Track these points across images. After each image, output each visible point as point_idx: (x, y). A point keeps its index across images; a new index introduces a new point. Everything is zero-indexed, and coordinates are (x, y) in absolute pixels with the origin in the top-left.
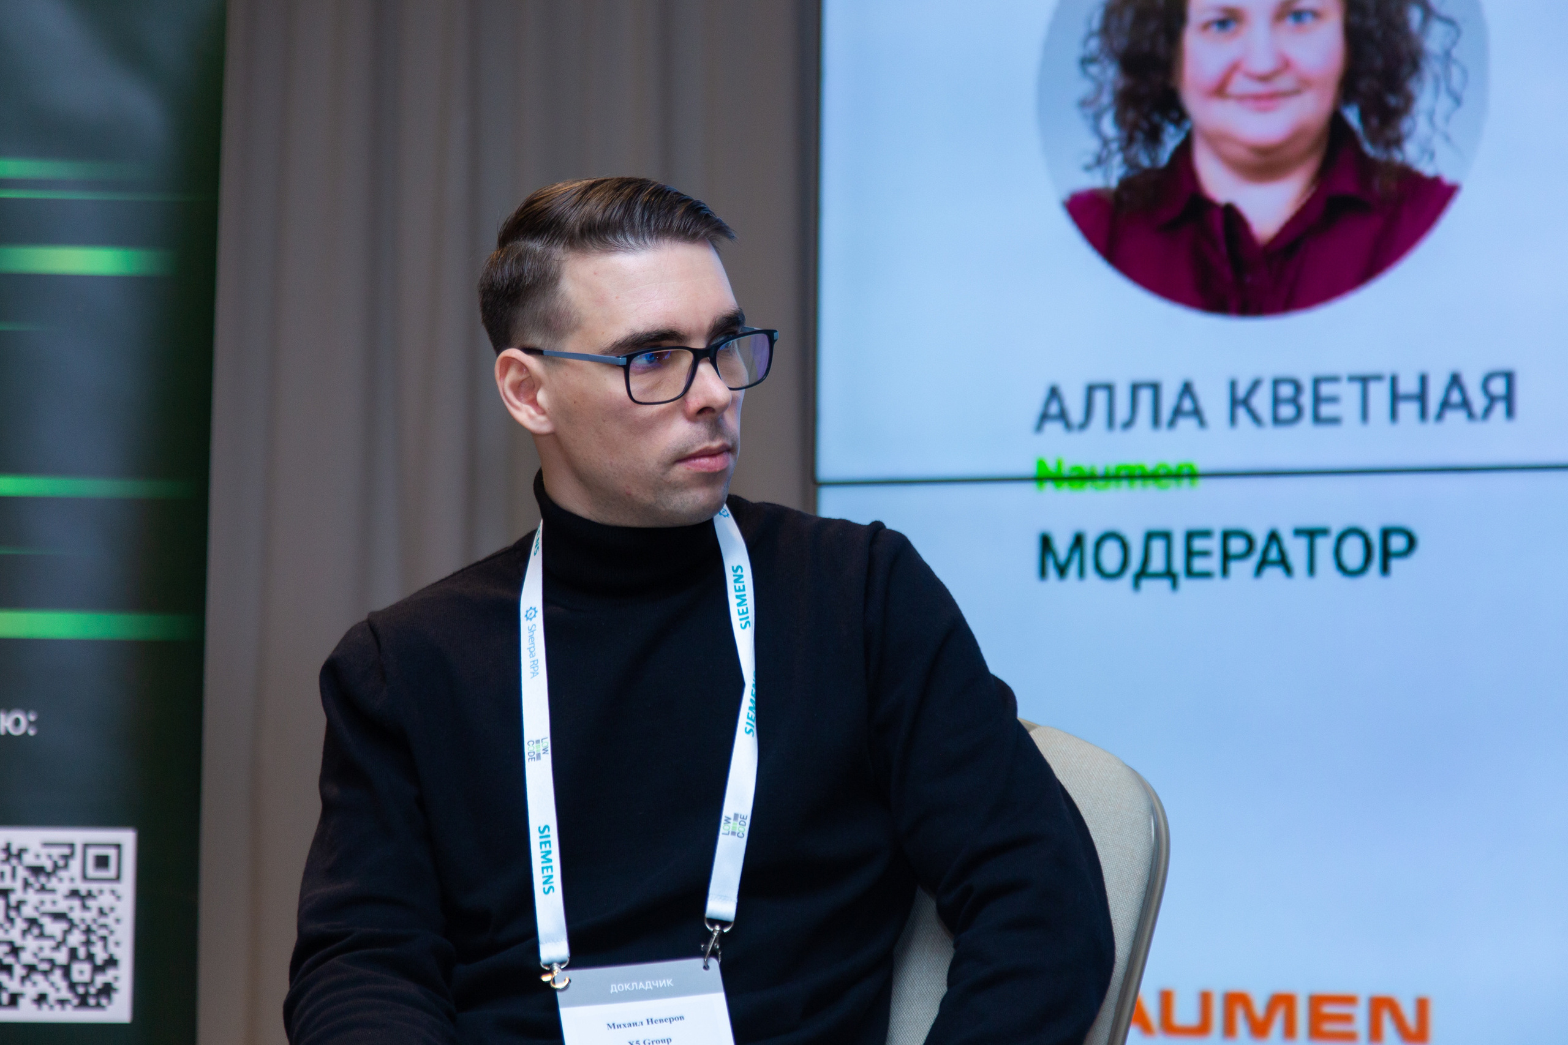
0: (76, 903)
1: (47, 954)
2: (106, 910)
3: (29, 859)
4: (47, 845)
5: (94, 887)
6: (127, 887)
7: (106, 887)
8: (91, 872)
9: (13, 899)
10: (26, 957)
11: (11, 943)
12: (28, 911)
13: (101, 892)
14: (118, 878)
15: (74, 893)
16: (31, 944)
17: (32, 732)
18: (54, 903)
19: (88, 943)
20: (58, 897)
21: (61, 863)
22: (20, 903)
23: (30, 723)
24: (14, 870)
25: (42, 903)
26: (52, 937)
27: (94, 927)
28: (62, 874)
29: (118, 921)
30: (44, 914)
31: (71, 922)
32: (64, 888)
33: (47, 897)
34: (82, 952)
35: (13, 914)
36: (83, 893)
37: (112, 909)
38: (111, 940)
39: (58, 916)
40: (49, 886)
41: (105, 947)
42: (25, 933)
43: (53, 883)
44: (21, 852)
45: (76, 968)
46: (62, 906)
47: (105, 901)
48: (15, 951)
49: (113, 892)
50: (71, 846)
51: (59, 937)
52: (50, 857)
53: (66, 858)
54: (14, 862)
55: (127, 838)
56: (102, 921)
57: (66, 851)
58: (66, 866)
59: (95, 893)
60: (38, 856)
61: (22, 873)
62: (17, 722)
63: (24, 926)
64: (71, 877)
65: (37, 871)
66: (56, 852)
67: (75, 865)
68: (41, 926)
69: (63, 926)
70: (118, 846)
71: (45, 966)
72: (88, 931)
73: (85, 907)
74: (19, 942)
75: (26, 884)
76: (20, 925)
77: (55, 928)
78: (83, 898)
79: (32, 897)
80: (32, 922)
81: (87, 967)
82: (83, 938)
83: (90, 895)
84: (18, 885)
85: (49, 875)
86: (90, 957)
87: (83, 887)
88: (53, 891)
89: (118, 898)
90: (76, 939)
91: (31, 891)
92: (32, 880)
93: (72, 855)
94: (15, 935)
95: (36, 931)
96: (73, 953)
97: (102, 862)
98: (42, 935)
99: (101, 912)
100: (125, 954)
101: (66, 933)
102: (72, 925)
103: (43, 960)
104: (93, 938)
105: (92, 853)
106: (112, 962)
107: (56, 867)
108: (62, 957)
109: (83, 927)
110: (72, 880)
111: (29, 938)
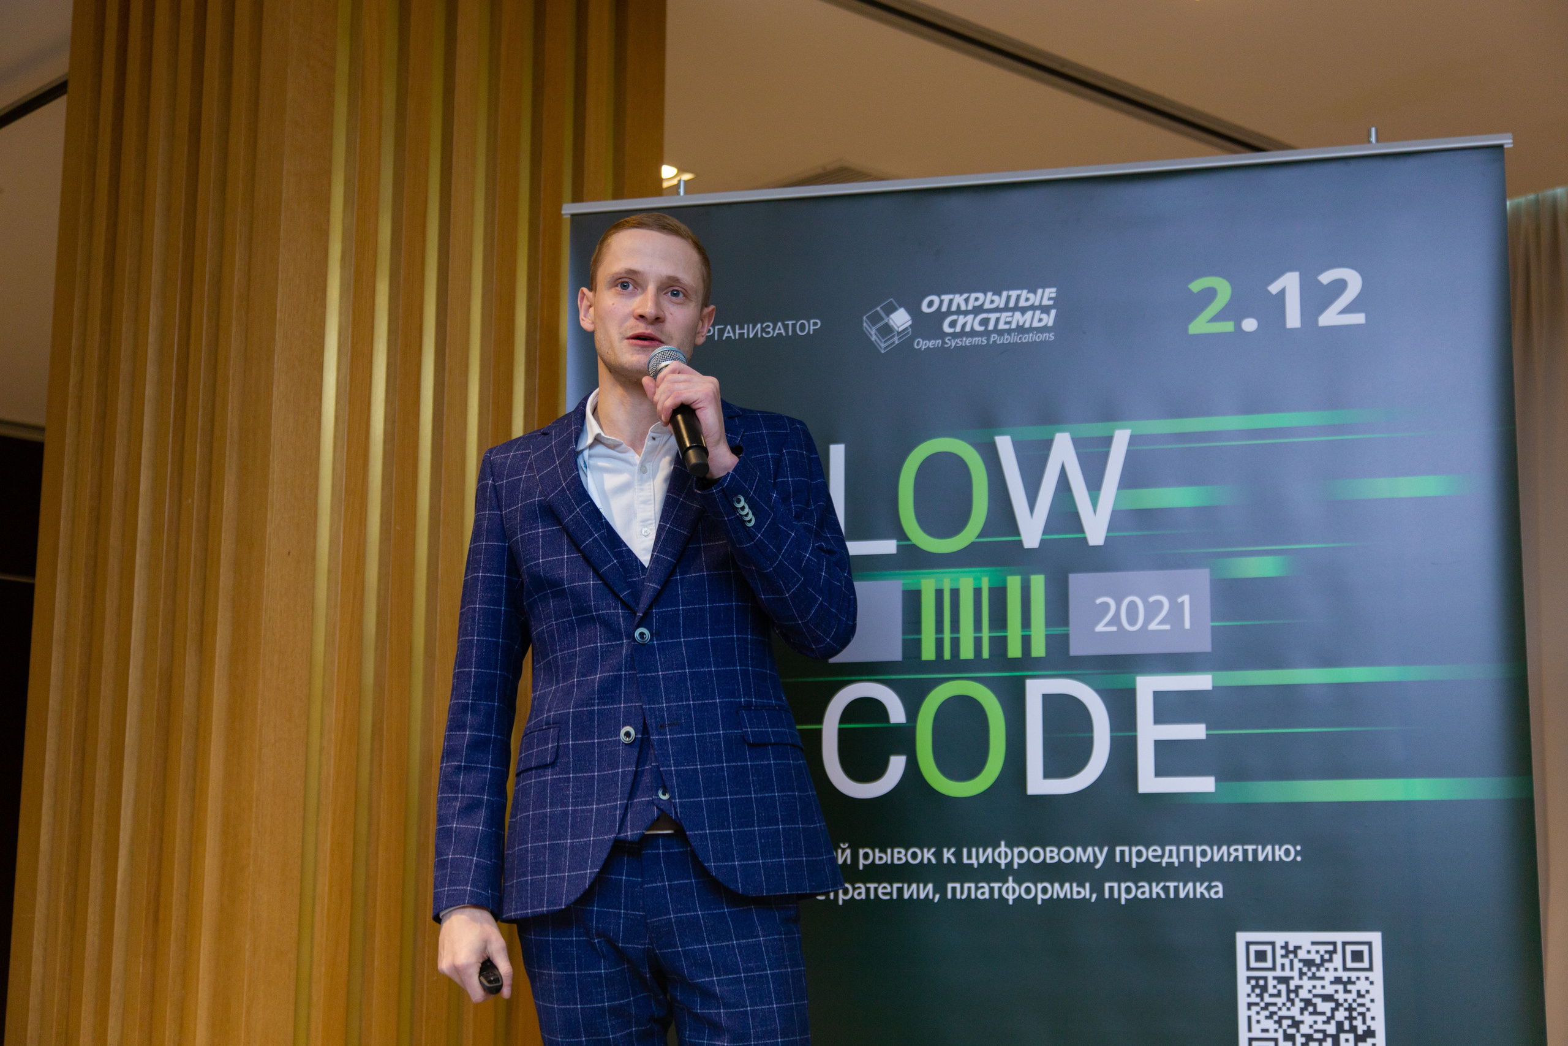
0: (1340, 988)
1: (1320, 1026)
2: (1363, 992)
3: (1302, 955)
4: (1313, 943)
5: (1353, 975)
6: (1378, 975)
7: (1362, 975)
8: (1350, 964)
9: (1292, 985)
10: (1305, 1029)
11: (1292, 1018)
12: (1304, 994)
13: (1358, 978)
14: (1370, 969)
15: (1338, 980)
16: (1308, 1019)
17: (1299, 859)
18: (1323, 987)
19: (1351, 1018)
20: (1326, 983)
21: (1327, 957)
22: (1299, 987)
23: (1297, 853)
24: (1291, 961)
25: (1314, 987)
26: (1323, 1014)
27: (1354, 1005)
28: (1327, 965)
29: (1372, 1001)
30: (1315, 996)
31: (1336, 1001)
32: (1330, 976)
33: (1318, 983)
34: (1347, 1026)
35: (1292, 996)
36: (1345, 979)
37: (1368, 992)
38: (1368, 1015)
39: (1327, 998)
40: (1318, 974)
41: (1364, 1022)
42: (1302, 1010)
43: (1322, 973)
44: (1297, 948)
45: (1343, 1036)
46: (1330, 990)
47: (1362, 985)
48: (1296, 1024)
49: (1367, 978)
50: (1334, 944)
51: (1329, 1014)
52: (1317, 952)
53: (1331, 953)
54: (1291, 956)
55: (1376, 938)
56: (1360, 1001)
57: (1330, 948)
58: (1330, 960)
59: (1353, 979)
60: (1309, 952)
61: (1297, 965)
62: (1287, 853)
63: (1302, 1005)
64: (1334, 968)
65: (1309, 963)
66: (1322, 949)
67: (1338, 958)
68: (1315, 1005)
69: (1333, 1005)
70: (1370, 944)
71: (1320, 1036)
72: (1350, 1009)
73: (1346, 991)
74: (1298, 1018)
75: (1302, 974)
76: (1299, 1005)
77: (1326, 1007)
78: (1345, 984)
79: (1307, 984)
80: (1308, 1002)
81: (1351, 1036)
82: (1347, 1014)
83: (1350, 981)
84: (1295, 974)
85: (1318, 967)
86: (1353, 1029)
87: (1345, 976)
88: (1322, 978)
89: (1372, 983)
90: (1341, 1015)
91: (1305, 978)
92: (1305, 970)
93: (1335, 951)
94: (1295, 1012)
95: (1311, 1009)
96: (1340, 1025)
97: (1357, 956)
98: (1315, 1013)
99: (1359, 995)
100: (1379, 1026)
101: (1333, 1010)
102: (1338, 1005)
103: (1316, 1031)
104: (1355, 1014)
105: (1349, 949)
106: (1370, 1033)
107: (1323, 960)
108: (1331, 1029)
109: (1346, 1005)
110: (1336, 970)
111: (1306, 1013)
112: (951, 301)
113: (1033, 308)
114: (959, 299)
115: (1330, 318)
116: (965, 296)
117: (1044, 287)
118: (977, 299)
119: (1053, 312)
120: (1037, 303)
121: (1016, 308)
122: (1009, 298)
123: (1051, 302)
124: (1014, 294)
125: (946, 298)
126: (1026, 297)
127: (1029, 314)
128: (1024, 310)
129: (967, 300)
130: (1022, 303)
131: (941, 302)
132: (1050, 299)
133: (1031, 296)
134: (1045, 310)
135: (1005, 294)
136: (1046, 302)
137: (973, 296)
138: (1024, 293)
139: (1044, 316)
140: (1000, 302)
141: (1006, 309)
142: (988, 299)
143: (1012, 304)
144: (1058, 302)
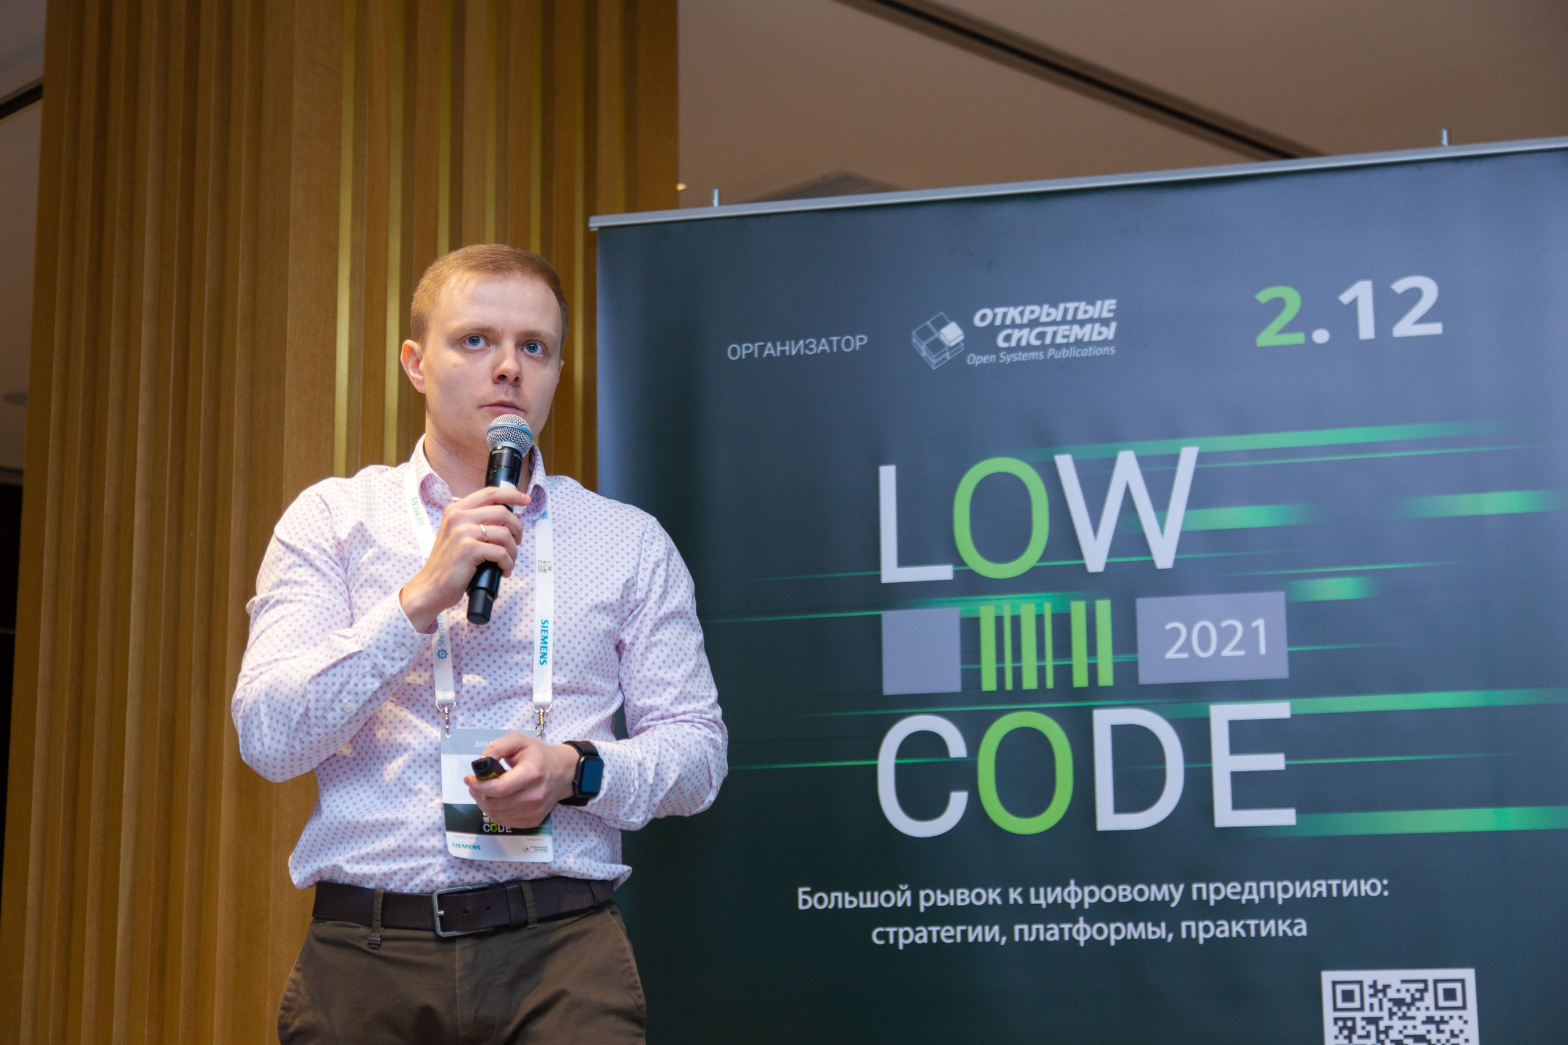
0: (1433, 1027)
2: (1457, 1032)
3: (1392, 993)
4: (1403, 982)
5: (1446, 1014)
6: (1472, 1013)
7: (1456, 1014)
8: (1442, 1003)
9: (1382, 1025)
12: (1394, 1035)
13: (1451, 1017)
14: (1464, 1007)
15: (1430, 1020)
17: (1386, 893)
18: (1414, 1027)
20: (1418, 1022)
21: (1417, 995)
22: (1388, 1028)
23: (1384, 887)
24: (1381, 1001)
25: (1405, 1027)
28: (1418, 1004)
29: (1467, 1041)
30: (1406, 1037)
31: (1429, 1041)
32: (1422, 1016)
33: (1410, 1023)
35: (1382, 1037)
36: (1437, 1019)
37: (1461, 1031)
39: (1419, 1038)
40: (1409, 1014)
43: (1413, 1012)
44: (1386, 987)
46: (1421, 1030)
47: (1456, 1025)
49: (1461, 1017)
50: (1425, 982)
52: (1408, 991)
53: (1422, 991)
54: (1380, 995)
55: (1469, 975)
56: (1453, 1041)
57: (1421, 986)
58: (1422, 999)
59: (1446, 1018)
60: (1398, 991)
61: (1387, 1005)
62: (1374, 887)
64: (1426, 1006)
65: (1399, 1002)
66: (1413, 987)
67: (1429, 996)
70: (1462, 981)
73: (1439, 1031)
75: (1392, 1014)
78: (1438, 1024)
79: (1398, 1024)
83: (1443, 1021)
84: (1385, 1014)
85: (1409, 1006)
87: (1437, 1015)
88: (1413, 1018)
89: (1466, 1022)
91: (1395, 1018)
92: (1395, 1009)
93: (1426, 989)
97: (1450, 994)
99: (1453, 1035)
105: (1441, 987)
107: (1414, 999)
110: (1427, 1009)
112: (1005, 315)
113: (1092, 320)
114: (1013, 313)
115: (1406, 328)
116: (1020, 309)
117: (1104, 298)
118: (1032, 312)
119: (1113, 325)
120: (1096, 316)
121: (1074, 321)
122: (1066, 310)
123: (1111, 315)
124: (1072, 306)
125: (1000, 311)
126: (1085, 310)
127: (1088, 327)
128: (1082, 323)
129: (1022, 313)
130: (1081, 316)
131: (995, 315)
132: (1110, 311)
133: (1090, 308)
134: (1105, 322)
135: (1062, 306)
136: (1106, 314)
137: (1029, 308)
138: (1083, 305)
139: (1104, 329)
140: (1057, 314)
141: (1064, 322)
142: (1044, 312)
143: (1069, 317)
144: (1118, 315)
